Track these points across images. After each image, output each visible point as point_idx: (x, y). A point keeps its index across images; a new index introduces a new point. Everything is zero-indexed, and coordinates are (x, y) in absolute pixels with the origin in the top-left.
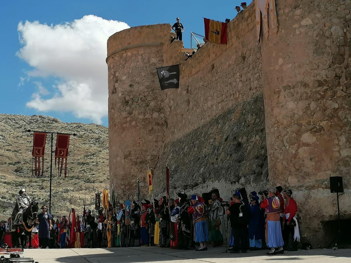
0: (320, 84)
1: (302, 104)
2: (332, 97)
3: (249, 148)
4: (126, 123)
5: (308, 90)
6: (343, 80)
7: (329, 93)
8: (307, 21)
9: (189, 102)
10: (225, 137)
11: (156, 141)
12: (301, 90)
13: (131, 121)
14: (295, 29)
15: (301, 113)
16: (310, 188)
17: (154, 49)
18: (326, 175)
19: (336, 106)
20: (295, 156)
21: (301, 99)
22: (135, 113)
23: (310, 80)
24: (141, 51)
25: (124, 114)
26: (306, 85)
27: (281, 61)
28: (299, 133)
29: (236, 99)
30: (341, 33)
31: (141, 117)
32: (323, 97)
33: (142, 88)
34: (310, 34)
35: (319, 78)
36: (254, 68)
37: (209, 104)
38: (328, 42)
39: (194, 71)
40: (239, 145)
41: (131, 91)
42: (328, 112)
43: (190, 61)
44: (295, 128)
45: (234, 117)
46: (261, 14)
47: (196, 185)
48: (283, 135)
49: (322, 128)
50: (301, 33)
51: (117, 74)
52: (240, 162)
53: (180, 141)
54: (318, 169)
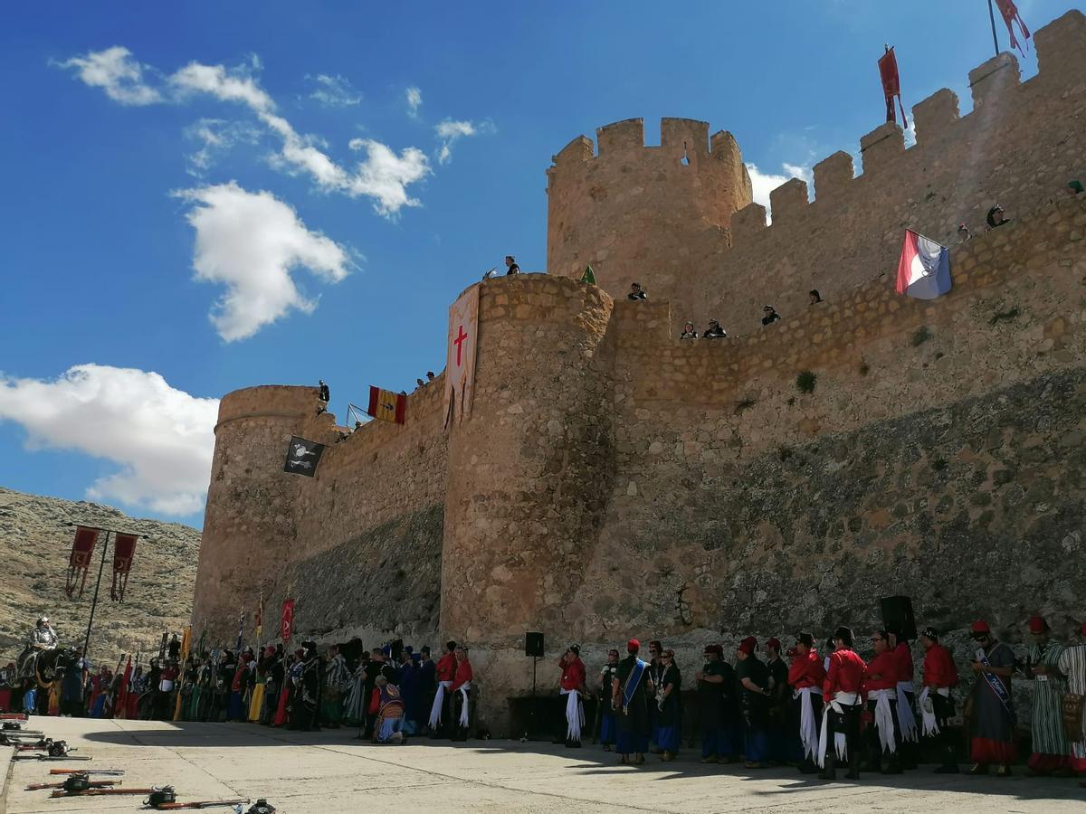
0: (526, 497)
1: (498, 524)
2: (541, 517)
3: (415, 581)
4: (232, 526)
5: (507, 504)
6: (557, 496)
7: (537, 512)
8: (516, 408)
9: (333, 504)
10: (381, 562)
11: (275, 559)
12: (498, 503)
13: (240, 525)
14: (499, 416)
15: (495, 536)
16: (500, 646)
17: (290, 422)
18: (522, 628)
19: (545, 531)
20: (481, 597)
21: (497, 516)
22: (249, 512)
23: (511, 490)
24: (271, 422)
25: (231, 513)
26: (505, 497)
27: (474, 459)
28: (489, 566)
29: (404, 507)
30: (560, 430)
31: (257, 519)
32: (528, 517)
33: (264, 476)
34: (519, 426)
35: (524, 489)
36: (434, 466)
37: (364, 510)
38: (542, 441)
39: (346, 459)
40: (401, 574)
41: (246, 480)
42: (532, 539)
43: (342, 444)
44: (484, 557)
45: (397, 534)
46: (453, 390)
47: (329, 630)
48: (466, 565)
49: (521, 561)
50: (506, 424)
51: (229, 451)
52: (399, 600)
53: (310, 561)
54: (511, 620)
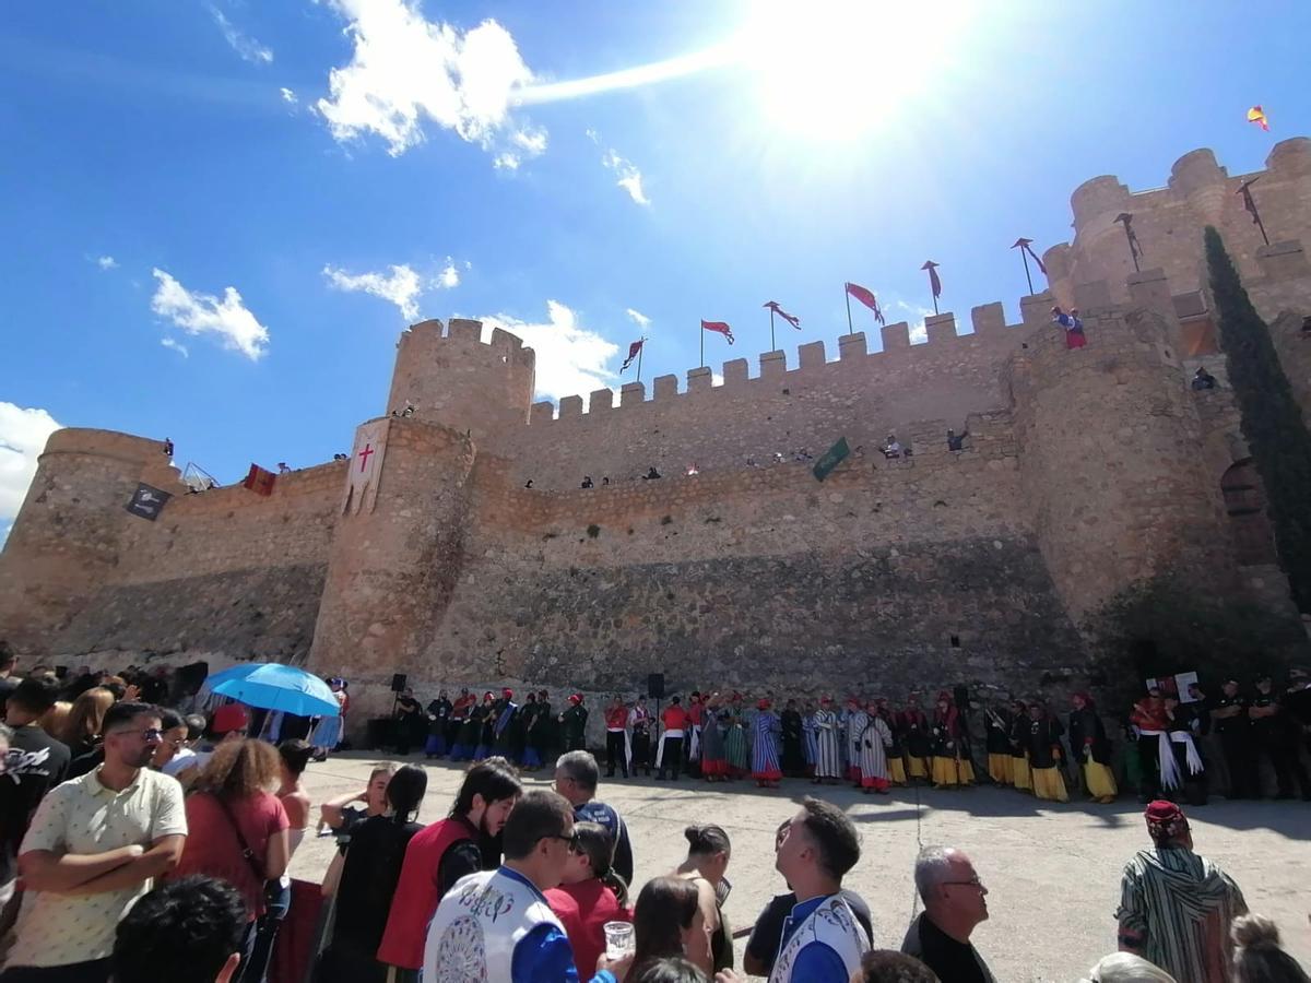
0: (404, 577)
1: (380, 593)
2: (413, 592)
3: (274, 622)
4: (48, 545)
5: (389, 580)
6: (426, 579)
7: (411, 588)
8: (406, 513)
9: (171, 545)
10: (233, 601)
11: (91, 580)
12: (382, 578)
13: (58, 545)
14: (392, 517)
15: (376, 602)
16: (366, 682)
17: (130, 466)
18: (389, 671)
19: (414, 602)
20: (358, 645)
21: (380, 587)
22: (69, 536)
23: (395, 571)
24: (108, 462)
25: (48, 534)
26: (389, 575)
27: (367, 543)
28: (368, 622)
29: (260, 560)
30: (435, 534)
31: (77, 544)
32: (403, 591)
33: (92, 508)
34: (406, 526)
35: (404, 571)
36: (299, 534)
37: (210, 555)
38: (422, 539)
39: (194, 510)
40: (259, 615)
41: (72, 508)
42: (405, 606)
43: (191, 497)
44: (365, 616)
45: (252, 581)
46: (352, 488)
47: (171, 652)
48: (348, 619)
49: (394, 622)
50: (396, 523)
51: (56, 479)
52: (256, 635)
53: (135, 589)
54: (380, 663)
